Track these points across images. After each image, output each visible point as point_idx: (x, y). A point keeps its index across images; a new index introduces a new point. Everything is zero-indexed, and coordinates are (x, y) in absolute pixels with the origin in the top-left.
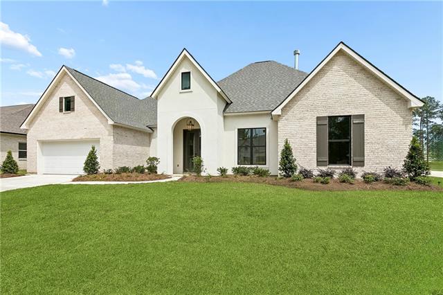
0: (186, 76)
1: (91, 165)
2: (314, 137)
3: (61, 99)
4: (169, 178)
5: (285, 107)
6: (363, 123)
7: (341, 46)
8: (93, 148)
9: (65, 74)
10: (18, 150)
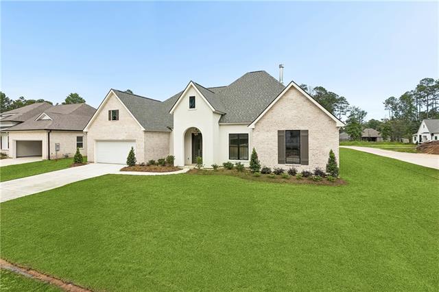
0: (192, 99)
1: (131, 160)
2: (276, 144)
3: (110, 111)
4: (181, 169)
5: (257, 122)
6: (308, 136)
7: (292, 84)
8: (132, 148)
9: (112, 94)
10: (76, 142)
